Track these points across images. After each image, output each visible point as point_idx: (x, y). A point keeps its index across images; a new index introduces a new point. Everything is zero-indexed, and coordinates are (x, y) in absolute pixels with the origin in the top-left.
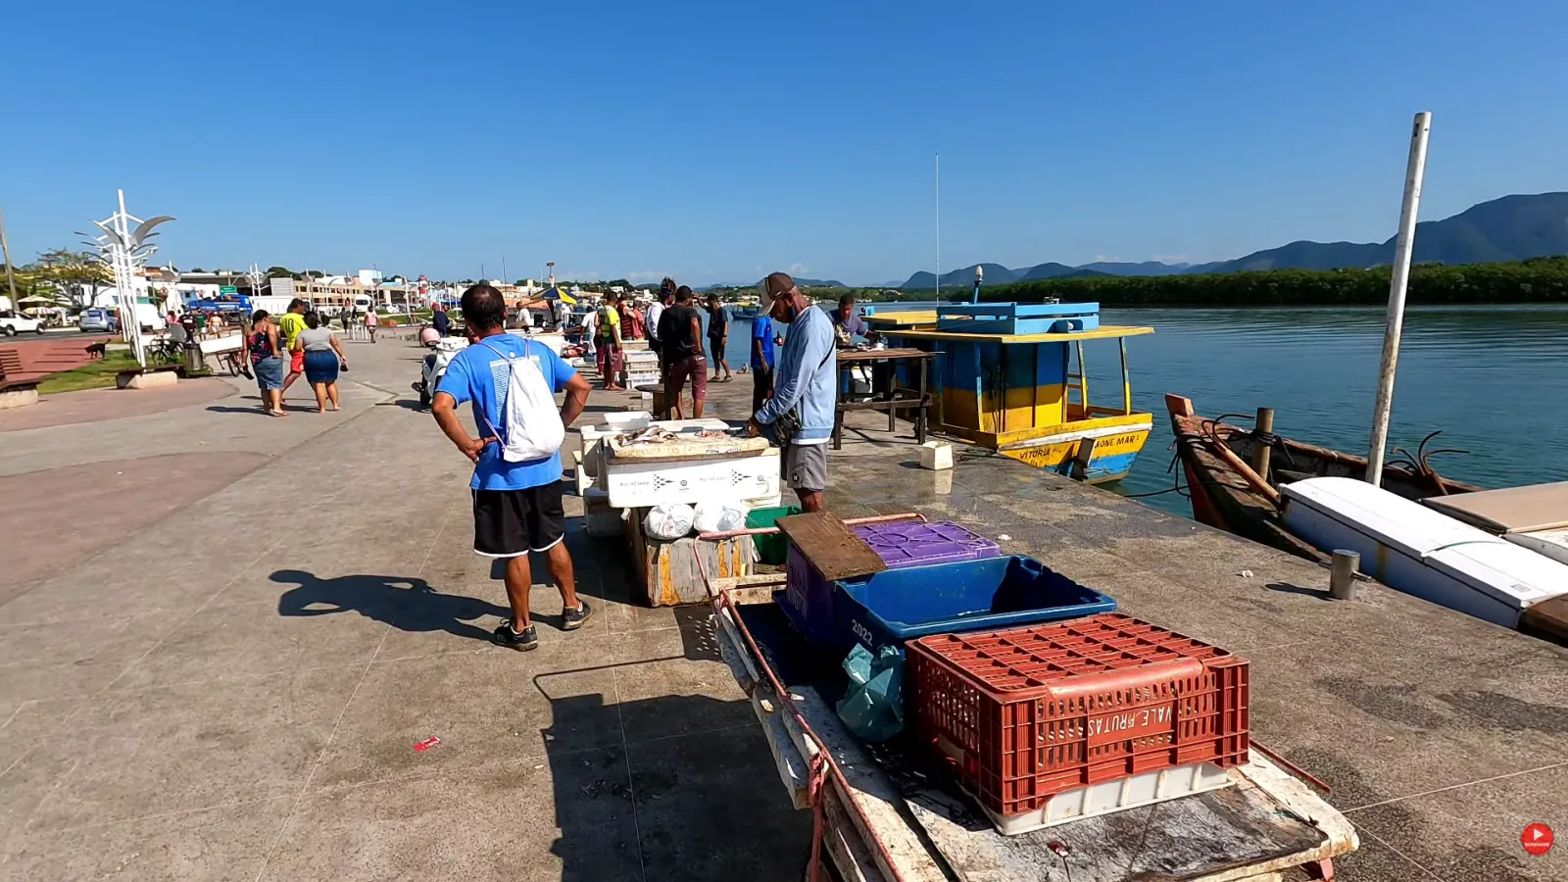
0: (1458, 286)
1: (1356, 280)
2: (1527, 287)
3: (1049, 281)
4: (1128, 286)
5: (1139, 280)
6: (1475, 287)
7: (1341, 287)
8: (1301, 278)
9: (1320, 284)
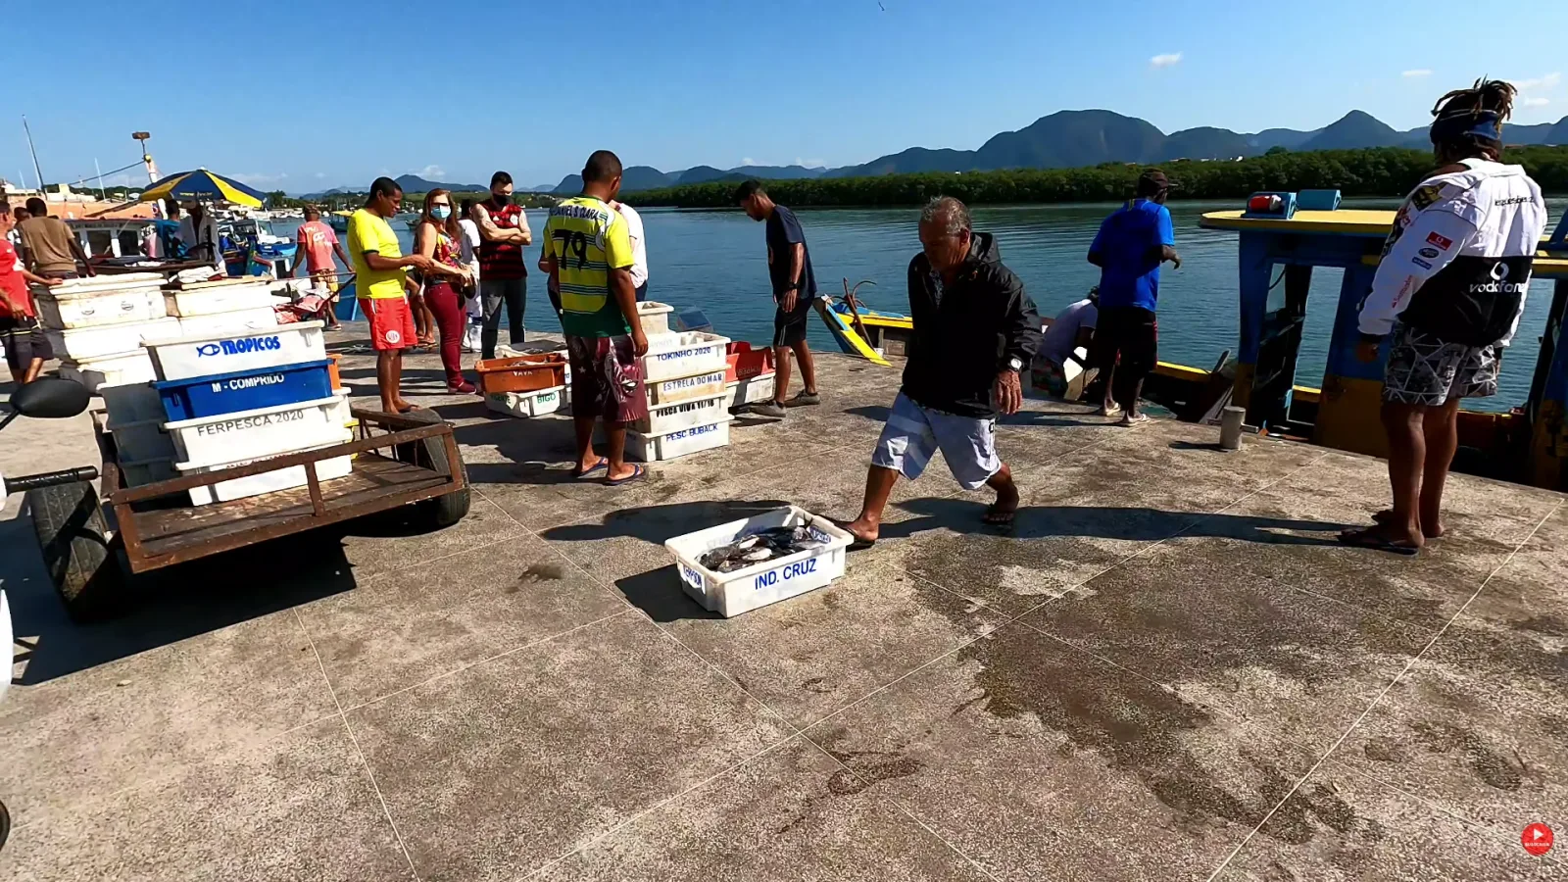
0: (1062, 186)
1: (987, 182)
2: (1109, 188)
3: (717, 184)
4: (793, 189)
5: (803, 182)
6: (1074, 188)
7: (975, 188)
8: (943, 180)
9: (959, 186)
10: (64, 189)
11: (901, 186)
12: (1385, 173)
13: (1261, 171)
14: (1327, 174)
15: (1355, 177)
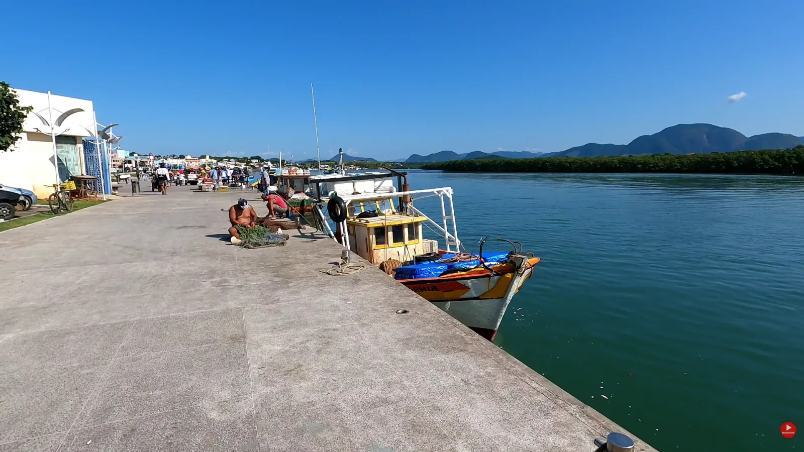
10: (208, 157)
11: (539, 163)
12: (795, 162)
13: (723, 159)
14: (760, 162)
15: (777, 164)
